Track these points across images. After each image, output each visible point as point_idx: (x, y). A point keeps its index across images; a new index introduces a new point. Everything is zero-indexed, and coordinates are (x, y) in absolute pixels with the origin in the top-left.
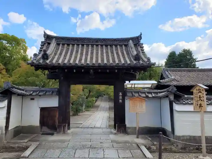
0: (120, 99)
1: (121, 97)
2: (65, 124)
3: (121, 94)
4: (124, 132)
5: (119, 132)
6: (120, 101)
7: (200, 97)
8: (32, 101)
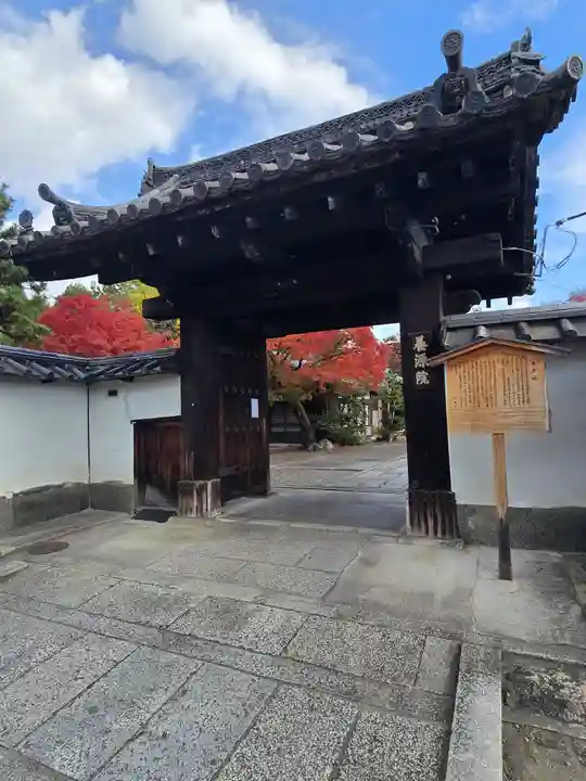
0: (420, 369)
1: (422, 360)
2: (202, 482)
3: (420, 344)
4: (444, 533)
5: (419, 526)
6: (421, 378)
8: (113, 399)
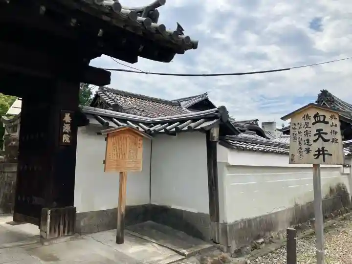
0: (65, 133)
1: (67, 128)
3: (67, 118)
4: (68, 232)
5: (55, 231)
6: (66, 138)
7: (319, 132)
